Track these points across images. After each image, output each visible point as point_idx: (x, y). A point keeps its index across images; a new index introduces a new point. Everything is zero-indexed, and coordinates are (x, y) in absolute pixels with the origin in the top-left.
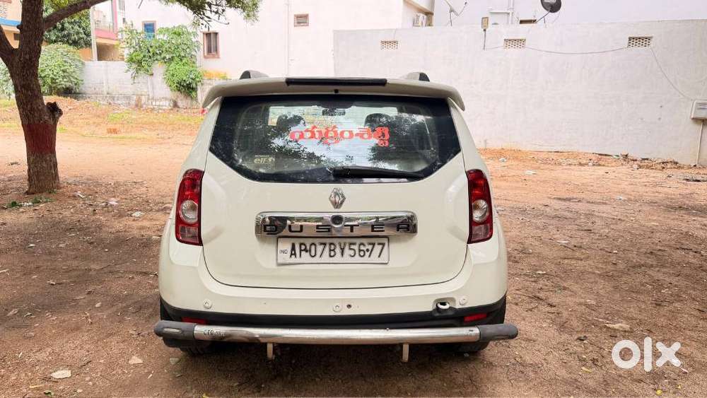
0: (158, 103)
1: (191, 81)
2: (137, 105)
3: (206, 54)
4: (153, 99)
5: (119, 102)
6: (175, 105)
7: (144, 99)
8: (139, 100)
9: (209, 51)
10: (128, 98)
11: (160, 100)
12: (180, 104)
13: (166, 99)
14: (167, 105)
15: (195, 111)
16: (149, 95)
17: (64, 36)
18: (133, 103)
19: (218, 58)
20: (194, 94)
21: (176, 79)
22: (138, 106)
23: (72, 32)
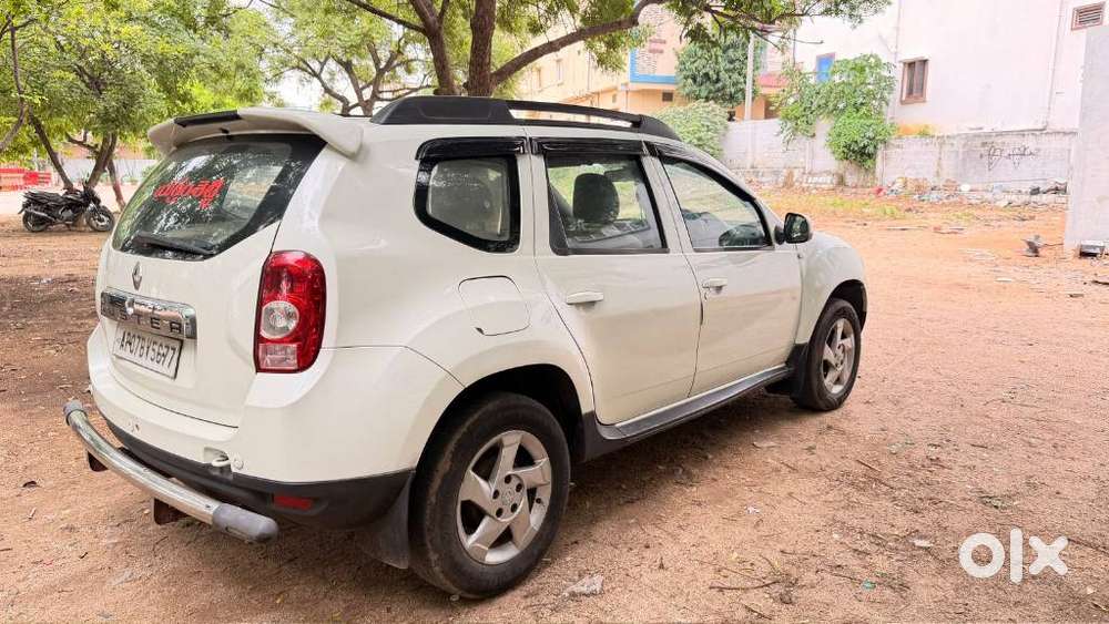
0: (816, 179)
1: (866, 142)
2: (785, 184)
3: (904, 98)
4: (810, 173)
5: (764, 179)
6: (841, 181)
7: (797, 174)
8: (791, 175)
9: (910, 92)
10: (776, 173)
11: (820, 174)
12: (850, 180)
13: (828, 173)
14: (828, 181)
15: (868, 190)
16: (804, 168)
17: (718, 90)
18: (781, 179)
19: (924, 101)
20: (869, 162)
21: (843, 141)
22: (788, 184)
23: (728, 82)
